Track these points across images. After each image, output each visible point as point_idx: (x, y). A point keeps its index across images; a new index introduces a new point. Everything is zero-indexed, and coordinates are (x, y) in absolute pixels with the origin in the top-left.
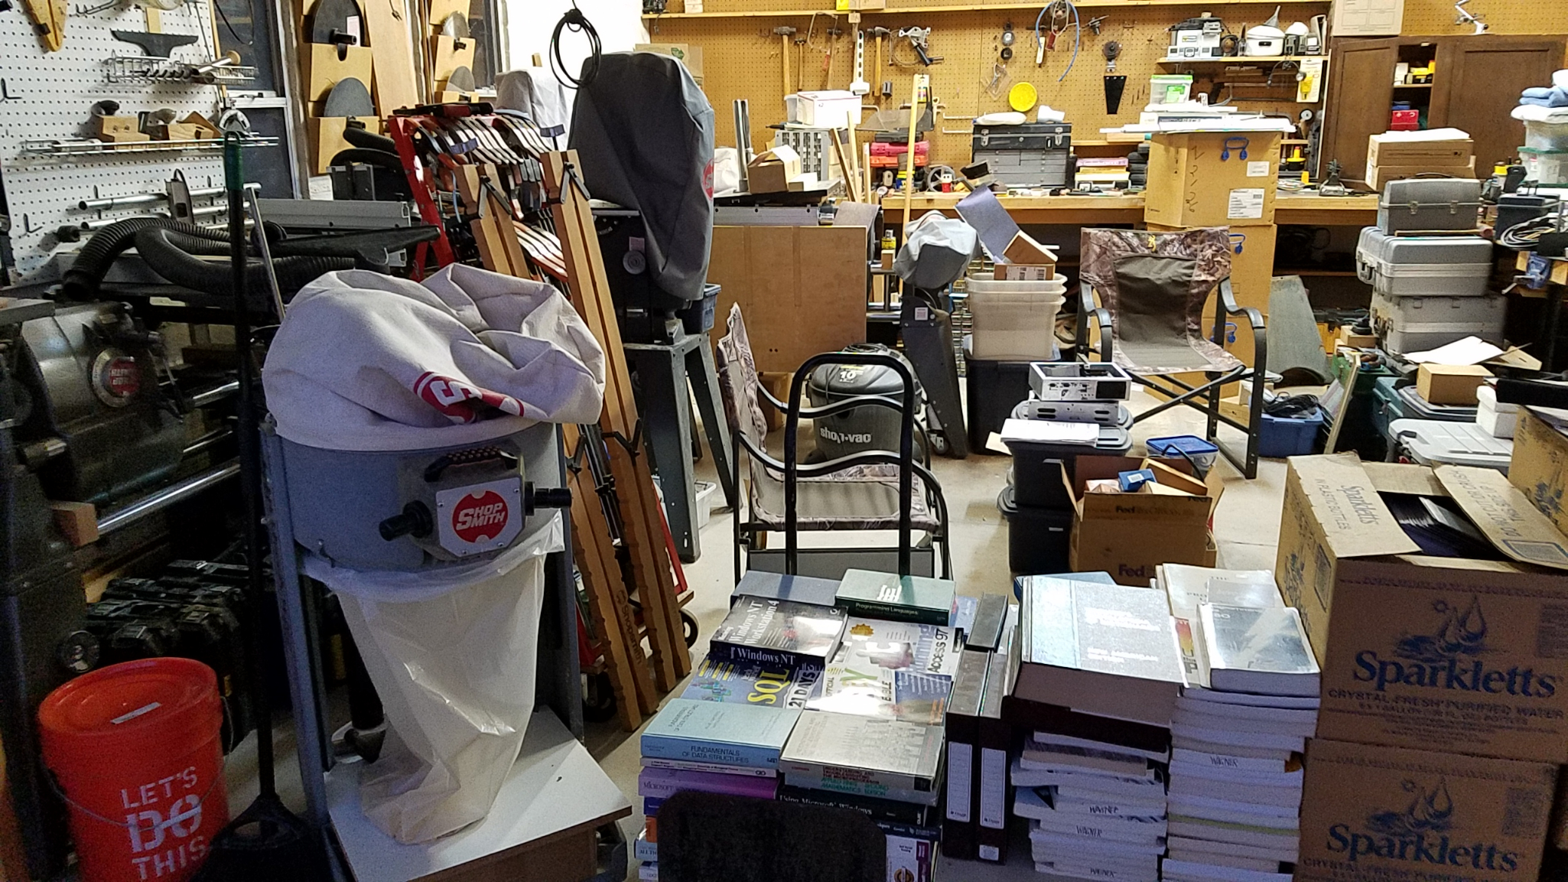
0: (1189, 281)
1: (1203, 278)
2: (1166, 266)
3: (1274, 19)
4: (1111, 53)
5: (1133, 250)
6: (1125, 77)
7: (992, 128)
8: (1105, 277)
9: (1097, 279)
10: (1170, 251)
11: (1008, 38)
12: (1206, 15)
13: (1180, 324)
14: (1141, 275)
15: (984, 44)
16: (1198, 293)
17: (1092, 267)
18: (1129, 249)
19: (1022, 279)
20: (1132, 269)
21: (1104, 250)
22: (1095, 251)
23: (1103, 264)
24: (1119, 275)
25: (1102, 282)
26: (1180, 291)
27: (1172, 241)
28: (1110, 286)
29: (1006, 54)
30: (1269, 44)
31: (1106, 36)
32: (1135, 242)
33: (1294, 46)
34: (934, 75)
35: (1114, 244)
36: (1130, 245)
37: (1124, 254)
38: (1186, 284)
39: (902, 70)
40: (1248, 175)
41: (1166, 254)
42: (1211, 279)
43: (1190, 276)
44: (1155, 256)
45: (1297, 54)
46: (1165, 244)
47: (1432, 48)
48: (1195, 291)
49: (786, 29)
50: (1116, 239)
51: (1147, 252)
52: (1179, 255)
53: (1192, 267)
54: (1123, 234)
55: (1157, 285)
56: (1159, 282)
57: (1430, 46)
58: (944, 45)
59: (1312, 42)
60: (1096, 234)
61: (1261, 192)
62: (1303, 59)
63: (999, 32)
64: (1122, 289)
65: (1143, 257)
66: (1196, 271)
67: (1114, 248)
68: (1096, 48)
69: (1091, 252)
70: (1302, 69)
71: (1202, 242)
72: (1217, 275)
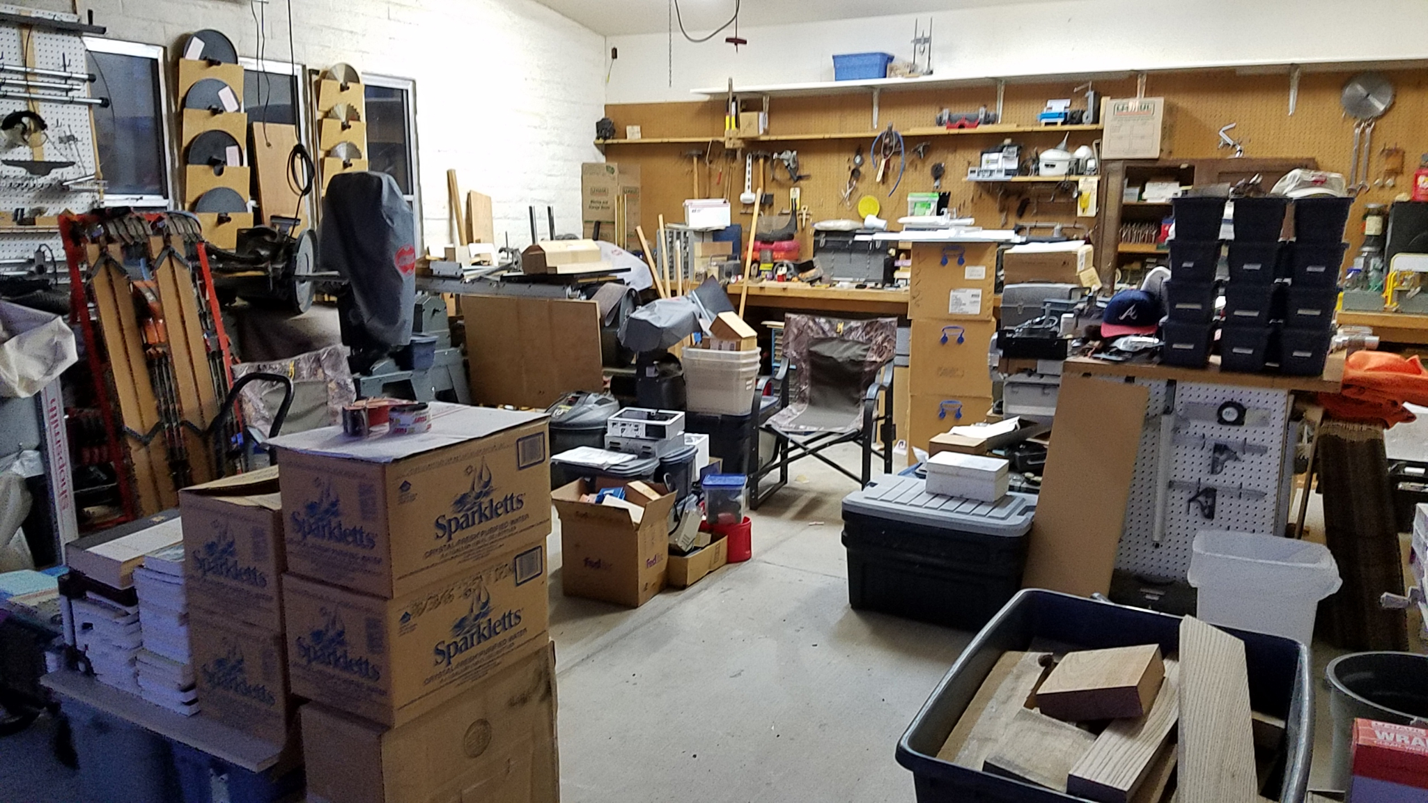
0: (864, 361)
1: (874, 359)
2: (848, 348)
3: (1063, 144)
4: (938, 173)
5: (824, 332)
6: (950, 193)
7: (829, 233)
8: (801, 353)
9: (795, 354)
10: (853, 336)
11: (858, 160)
12: (1007, 141)
13: (856, 396)
14: (827, 354)
15: (840, 165)
16: (870, 371)
17: (790, 344)
18: (821, 332)
19: (720, 349)
20: (823, 349)
21: (801, 332)
22: (793, 332)
23: (799, 344)
24: (811, 354)
25: (797, 357)
26: (856, 369)
27: (857, 328)
28: (805, 361)
29: (855, 173)
30: (1053, 166)
31: (934, 159)
32: (827, 327)
33: (1077, 168)
34: (804, 189)
35: (809, 327)
36: (822, 329)
37: (816, 336)
38: (861, 364)
39: (781, 185)
40: (966, 277)
41: (851, 338)
42: (879, 360)
43: (865, 356)
44: (842, 339)
45: (1077, 174)
46: (851, 330)
47: (1191, 169)
48: (867, 369)
49: (694, 152)
50: (811, 324)
51: (835, 335)
52: (861, 339)
53: (867, 350)
54: (817, 320)
55: (839, 363)
56: (840, 360)
57: (1188, 168)
58: (812, 165)
59: (1091, 164)
60: (795, 319)
61: (979, 292)
62: (1081, 179)
63: (852, 157)
64: (814, 365)
65: (832, 339)
66: (869, 354)
67: (809, 331)
68: (926, 169)
69: (790, 332)
70: (1081, 186)
71: (876, 330)
72: (884, 357)
